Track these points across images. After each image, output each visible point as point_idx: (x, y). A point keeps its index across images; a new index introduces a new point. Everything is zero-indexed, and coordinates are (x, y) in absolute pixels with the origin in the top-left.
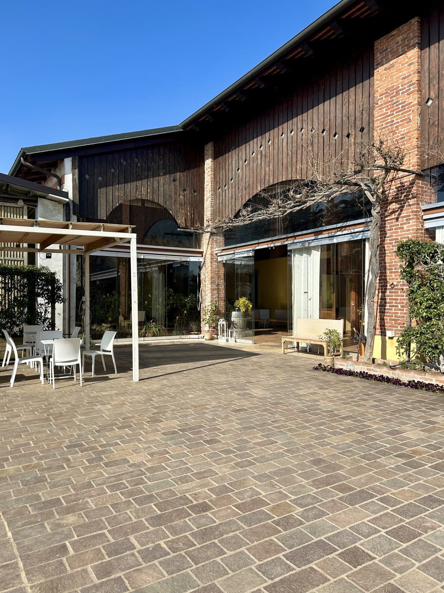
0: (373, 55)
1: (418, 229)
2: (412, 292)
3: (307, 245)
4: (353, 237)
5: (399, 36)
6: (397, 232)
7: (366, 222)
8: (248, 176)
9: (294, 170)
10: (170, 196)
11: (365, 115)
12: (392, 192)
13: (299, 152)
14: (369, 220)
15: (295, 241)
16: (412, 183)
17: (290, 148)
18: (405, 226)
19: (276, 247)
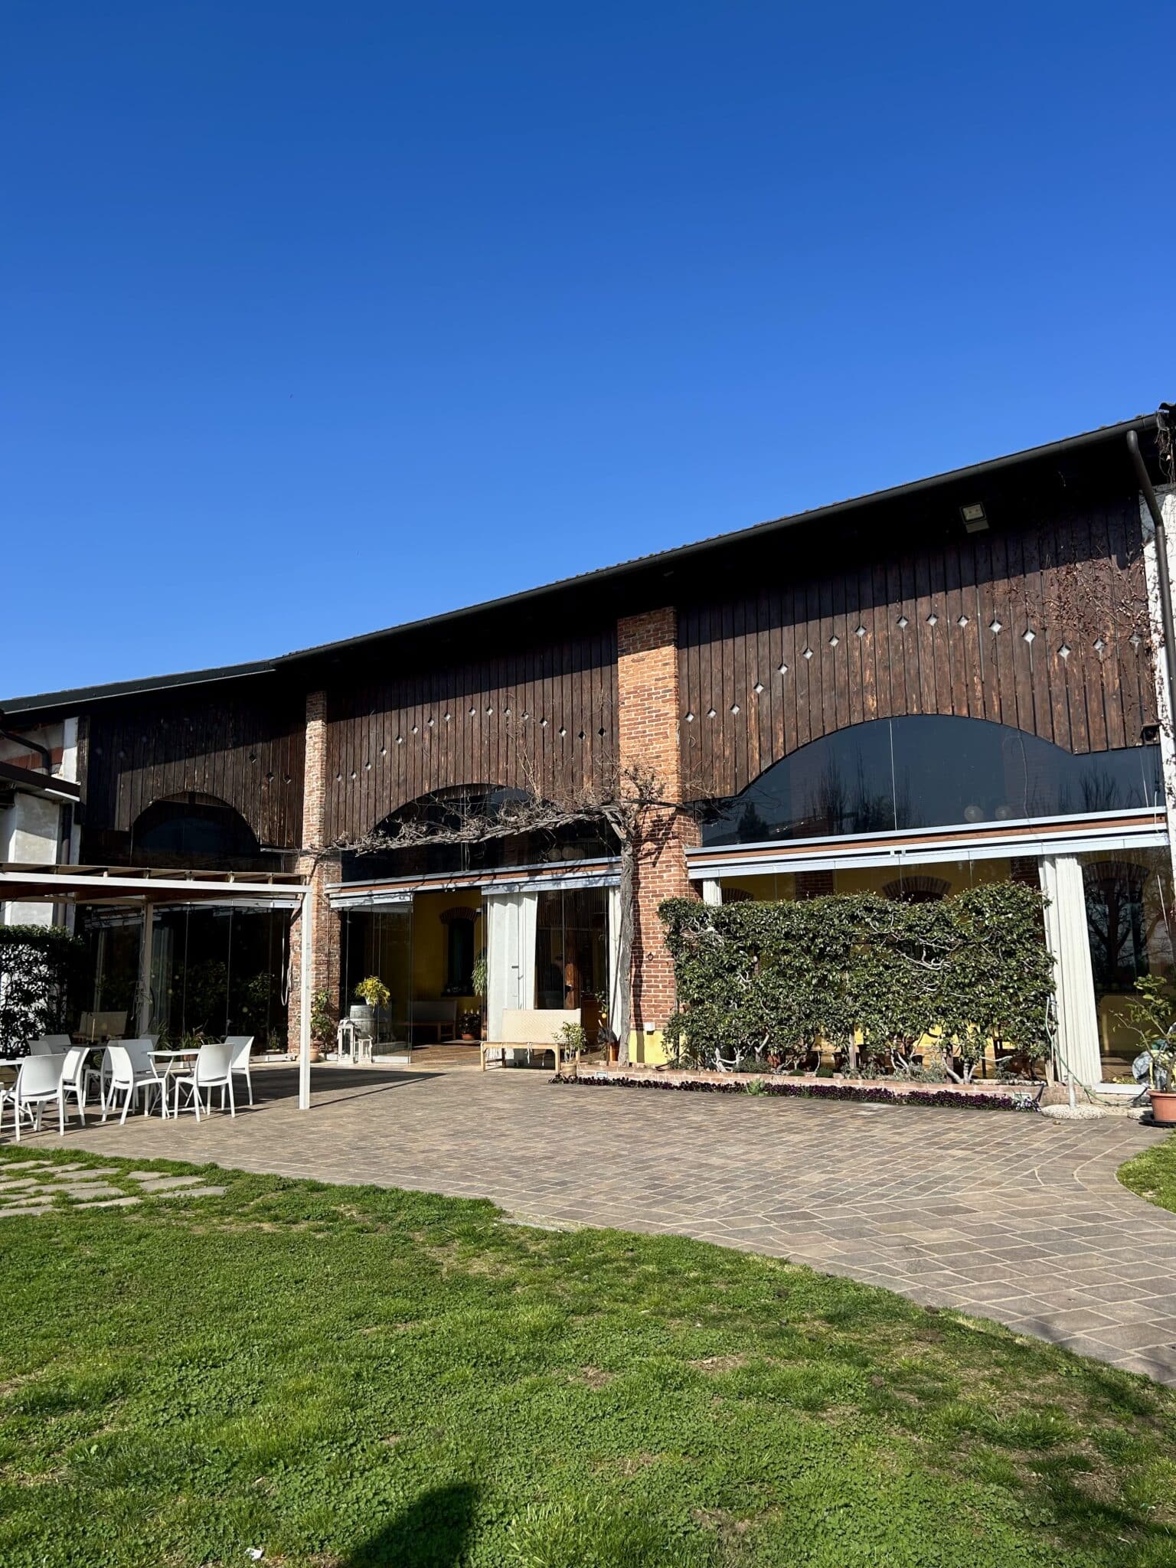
0: (616, 635)
1: (681, 880)
2: (679, 966)
3: (516, 889)
4: (591, 883)
5: (649, 623)
6: (655, 882)
7: (611, 863)
8: (403, 765)
9: (493, 769)
10: (244, 786)
11: (606, 713)
12: (647, 827)
13: (503, 744)
14: (614, 860)
15: (495, 882)
16: (672, 819)
17: (485, 734)
18: (665, 875)
19: (457, 889)
